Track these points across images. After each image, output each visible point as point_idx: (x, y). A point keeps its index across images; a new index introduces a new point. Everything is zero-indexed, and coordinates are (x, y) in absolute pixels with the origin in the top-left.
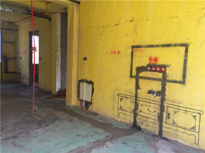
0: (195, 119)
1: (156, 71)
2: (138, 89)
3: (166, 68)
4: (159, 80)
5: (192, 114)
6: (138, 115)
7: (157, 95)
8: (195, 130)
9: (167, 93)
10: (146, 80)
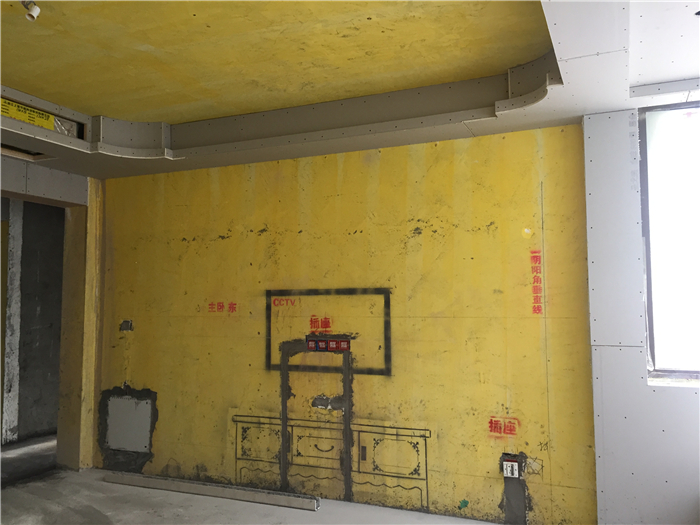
0: (418, 451)
1: (327, 349)
2: (289, 397)
3: (349, 343)
4: (336, 370)
5: (410, 439)
6: (292, 464)
7: (334, 409)
8: (419, 474)
9: (356, 398)
10: (308, 373)
